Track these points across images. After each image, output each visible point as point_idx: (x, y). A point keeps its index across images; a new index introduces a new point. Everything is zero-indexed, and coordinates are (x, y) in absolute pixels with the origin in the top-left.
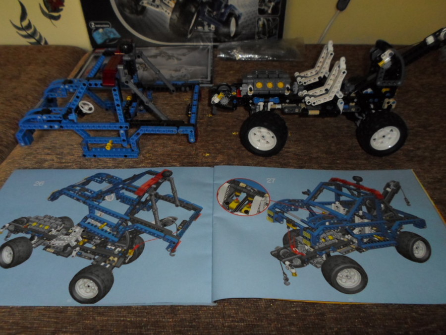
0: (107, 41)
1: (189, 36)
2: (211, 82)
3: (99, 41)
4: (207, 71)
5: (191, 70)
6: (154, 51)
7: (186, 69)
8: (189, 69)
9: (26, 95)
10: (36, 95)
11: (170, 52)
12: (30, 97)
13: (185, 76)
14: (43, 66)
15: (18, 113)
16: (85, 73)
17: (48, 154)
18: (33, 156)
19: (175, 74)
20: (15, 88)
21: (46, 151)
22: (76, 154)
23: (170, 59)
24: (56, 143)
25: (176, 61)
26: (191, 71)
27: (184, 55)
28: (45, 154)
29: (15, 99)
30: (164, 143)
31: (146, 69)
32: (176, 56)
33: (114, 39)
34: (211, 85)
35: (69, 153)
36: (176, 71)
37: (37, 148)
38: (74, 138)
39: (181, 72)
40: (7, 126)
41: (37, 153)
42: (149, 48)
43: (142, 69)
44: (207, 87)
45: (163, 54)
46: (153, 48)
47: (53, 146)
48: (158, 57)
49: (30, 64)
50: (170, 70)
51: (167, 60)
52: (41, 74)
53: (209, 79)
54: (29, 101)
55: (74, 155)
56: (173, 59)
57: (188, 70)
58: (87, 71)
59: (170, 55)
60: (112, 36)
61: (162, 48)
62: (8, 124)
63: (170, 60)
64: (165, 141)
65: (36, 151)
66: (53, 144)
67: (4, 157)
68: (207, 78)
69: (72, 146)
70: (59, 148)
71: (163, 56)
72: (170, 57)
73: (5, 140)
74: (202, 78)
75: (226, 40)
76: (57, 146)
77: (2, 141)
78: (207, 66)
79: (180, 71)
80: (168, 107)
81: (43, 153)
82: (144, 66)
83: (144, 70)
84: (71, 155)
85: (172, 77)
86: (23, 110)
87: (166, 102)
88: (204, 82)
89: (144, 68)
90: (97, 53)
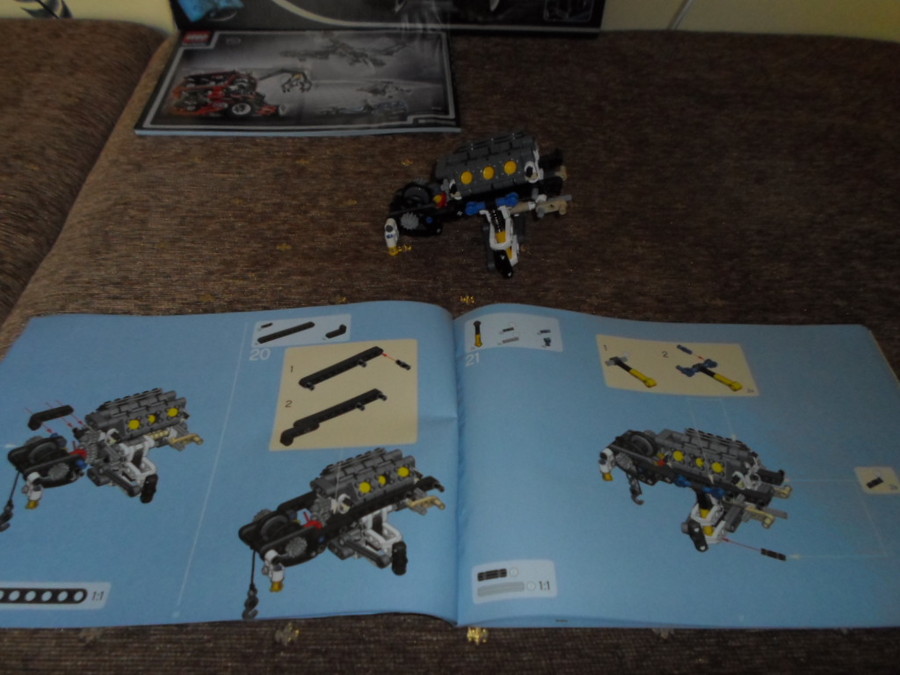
0: (212, 15)
1: (398, 8)
2: (458, 122)
3: (194, 14)
4: (445, 93)
5: (408, 91)
6: (319, 41)
7: (397, 89)
8: (405, 88)
9: (43, 148)
10: (66, 147)
11: (357, 45)
12: (50, 153)
13: (398, 104)
14: (71, 74)
15: (29, 192)
16: (171, 94)
17: (115, 298)
18: (81, 302)
19: (373, 100)
20: (14, 130)
21: (110, 289)
22: (178, 296)
23: (357, 61)
24: (130, 270)
25: (371, 69)
26: (410, 94)
27: (389, 53)
28: (109, 298)
29: (18, 157)
30: (372, 271)
31: (307, 86)
32: (369, 53)
33: (226, 11)
34: (458, 130)
35: (162, 294)
36: (375, 91)
37: (89, 283)
38: (167, 257)
39: (387, 95)
40: (10, 225)
41: (92, 295)
42: (308, 33)
43: (300, 86)
44: (447, 133)
45: (340, 50)
46: (317, 33)
47: (125, 278)
48: (331, 56)
49: (38, 68)
50: (362, 90)
51: (351, 64)
52: (70, 96)
53: (452, 115)
54: (49, 161)
55: (174, 300)
56: (366, 63)
57: (402, 90)
58: (174, 87)
59: (358, 51)
60: (223, 4)
61: (336, 33)
62: (9, 221)
63: (358, 65)
64: (372, 267)
65: (87, 289)
66: (122, 274)
67: (11, 300)
68: (446, 112)
69: (168, 276)
70: (138, 283)
71: (342, 55)
72: (357, 57)
73: (9, 259)
74: (436, 112)
75: (480, 18)
76: (133, 276)
77: (3, 263)
78: (442, 80)
79: (383, 92)
80: (368, 182)
81: (104, 295)
82: (302, 79)
83: (303, 89)
84: (169, 301)
85: (369, 108)
86: (41, 184)
87: (363, 169)
88: (443, 122)
89: (302, 84)
90: (190, 42)
